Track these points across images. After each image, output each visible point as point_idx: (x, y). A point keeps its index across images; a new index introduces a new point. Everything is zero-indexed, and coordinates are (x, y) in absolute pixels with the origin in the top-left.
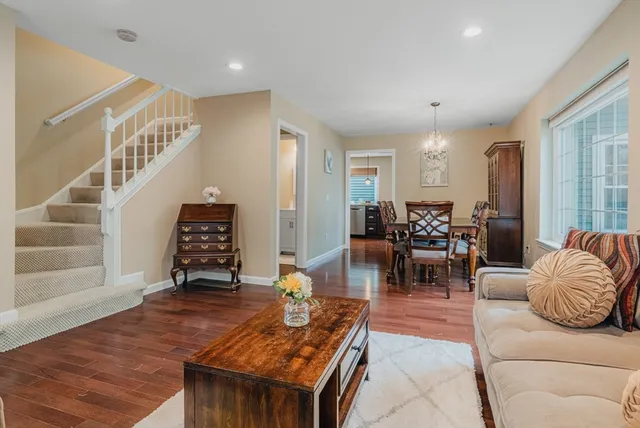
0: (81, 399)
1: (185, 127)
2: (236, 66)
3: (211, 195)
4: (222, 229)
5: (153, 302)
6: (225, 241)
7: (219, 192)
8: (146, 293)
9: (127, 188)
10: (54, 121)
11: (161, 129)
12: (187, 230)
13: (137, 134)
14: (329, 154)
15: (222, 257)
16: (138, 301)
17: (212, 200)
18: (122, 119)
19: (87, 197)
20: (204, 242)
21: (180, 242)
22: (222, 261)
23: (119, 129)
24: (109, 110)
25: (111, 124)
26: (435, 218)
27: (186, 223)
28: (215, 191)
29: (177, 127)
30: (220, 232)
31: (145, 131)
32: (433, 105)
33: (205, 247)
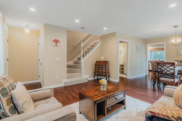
0: (72, 96)
1: (98, 43)
2: (105, 29)
3: (102, 59)
4: (104, 67)
5: (90, 82)
6: (105, 70)
7: (104, 58)
8: (89, 80)
9: (85, 57)
10: (75, 45)
11: (94, 44)
12: (97, 67)
13: (89, 45)
14: (138, 46)
15: (104, 74)
16: (87, 81)
17: (103, 60)
18: (84, 43)
19: (79, 59)
20: (100, 70)
21: (95, 69)
22: (104, 75)
23: (84, 46)
24: (82, 42)
25: (82, 45)
26: (168, 67)
27: (97, 65)
28: (103, 58)
29: (96, 43)
30: (103, 68)
31: (91, 45)
32: (174, 27)
33: (100, 71)
